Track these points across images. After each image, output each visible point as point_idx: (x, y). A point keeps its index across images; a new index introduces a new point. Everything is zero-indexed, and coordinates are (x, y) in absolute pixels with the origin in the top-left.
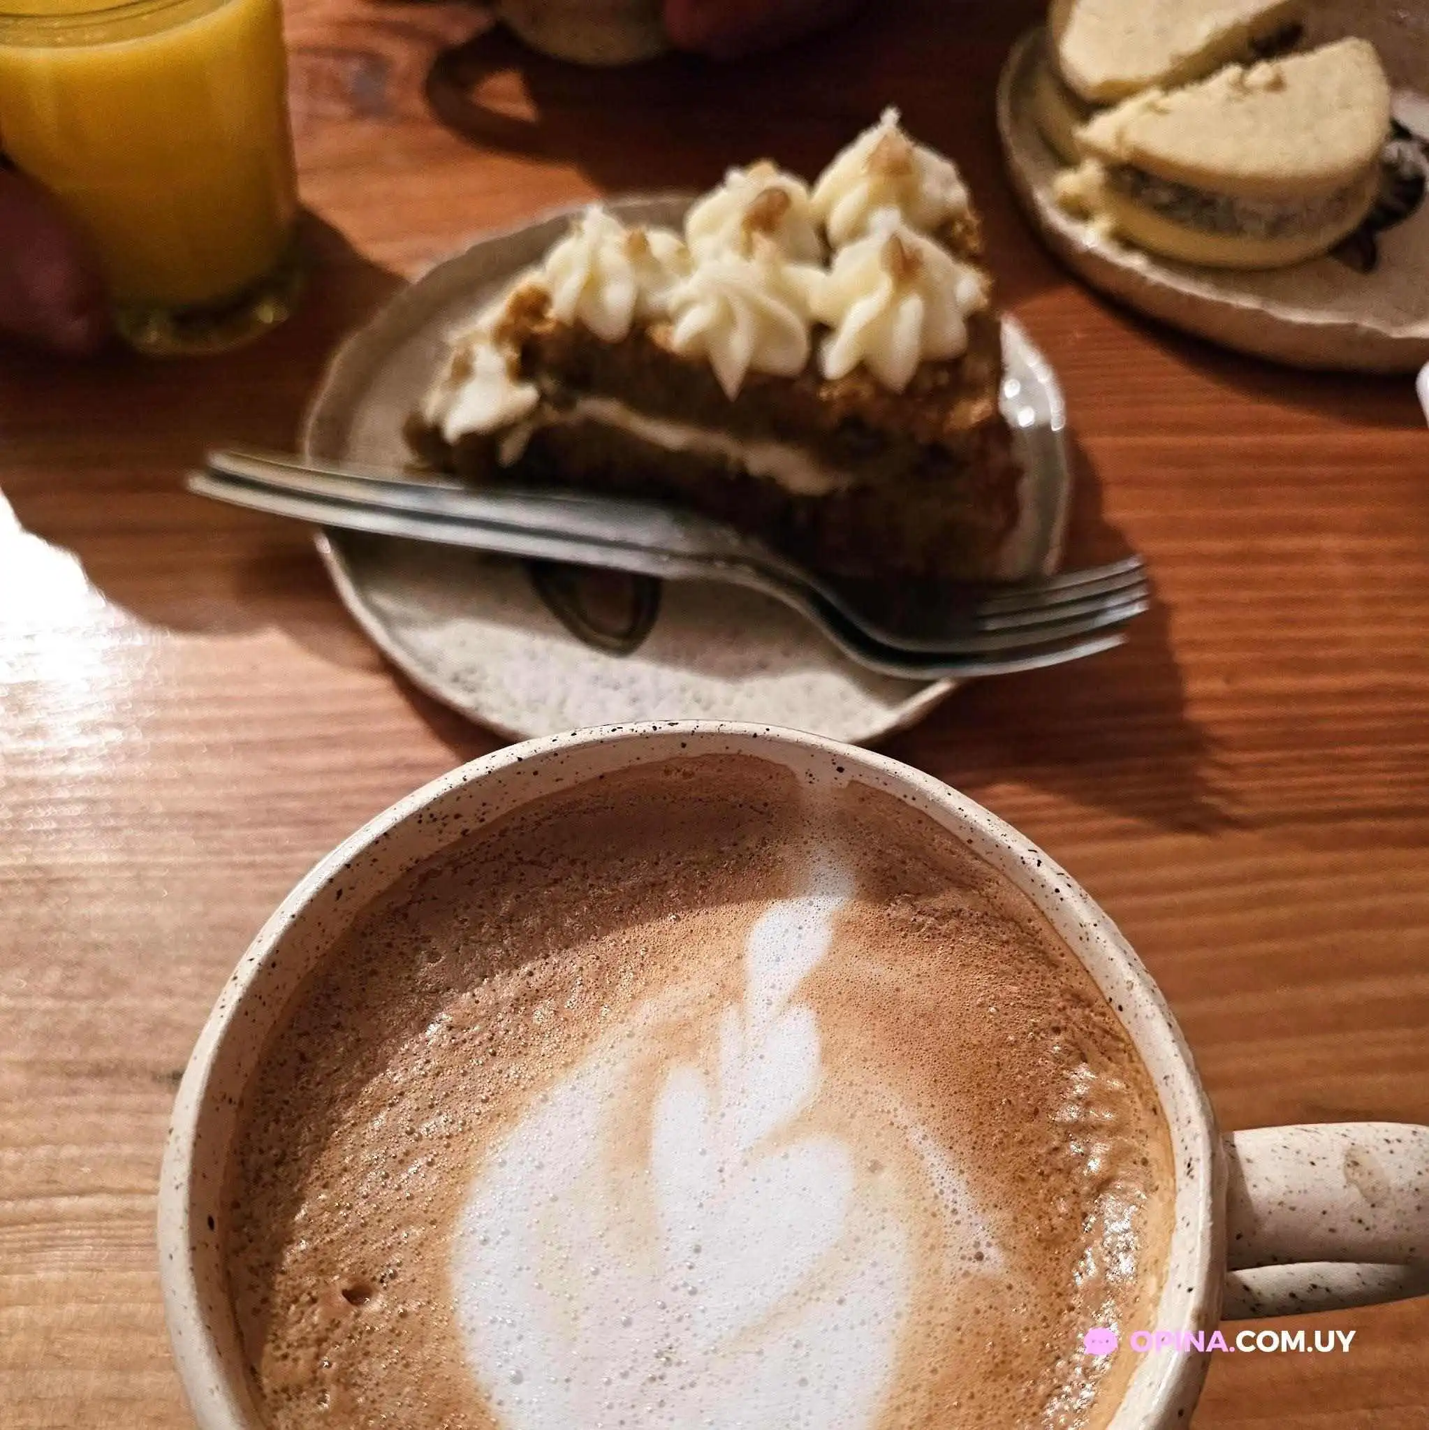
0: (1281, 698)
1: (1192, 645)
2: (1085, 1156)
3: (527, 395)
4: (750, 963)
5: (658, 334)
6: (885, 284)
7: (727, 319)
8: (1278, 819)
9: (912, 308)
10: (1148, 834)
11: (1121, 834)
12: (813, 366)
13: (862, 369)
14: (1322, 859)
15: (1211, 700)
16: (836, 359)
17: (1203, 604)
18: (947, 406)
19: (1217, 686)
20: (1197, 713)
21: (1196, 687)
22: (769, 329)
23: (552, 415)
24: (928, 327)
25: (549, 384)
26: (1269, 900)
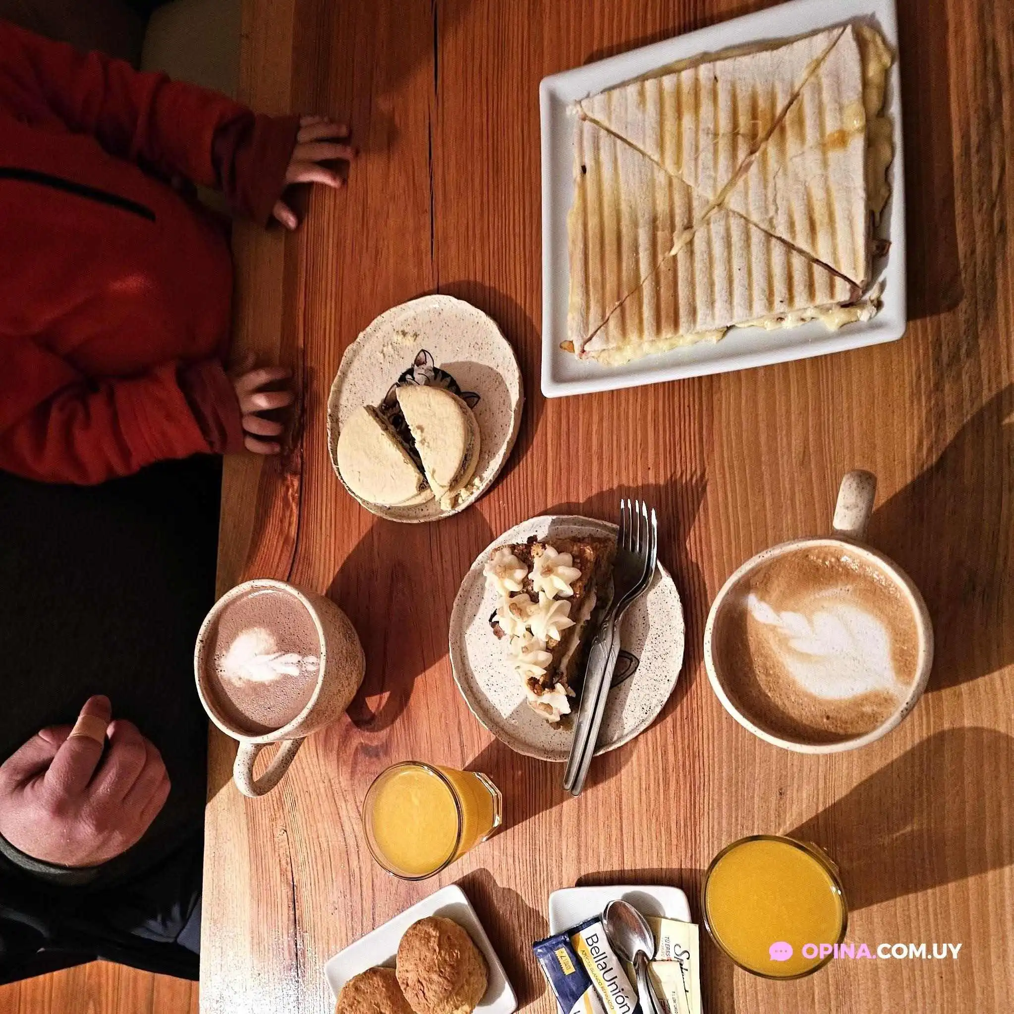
0: (657, 454)
1: (635, 479)
2: (830, 562)
3: (559, 686)
4: (767, 622)
5: (553, 644)
6: (552, 576)
7: (555, 623)
8: (702, 460)
9: (561, 570)
10: (706, 501)
11: (706, 510)
12: (569, 598)
13: (572, 585)
14: (717, 449)
15: (657, 476)
16: (569, 592)
17: (619, 473)
18: (587, 561)
19: (651, 473)
20: (662, 482)
21: (652, 481)
22: (558, 611)
23: (565, 679)
24: (565, 565)
25: (555, 680)
26: (731, 467)
